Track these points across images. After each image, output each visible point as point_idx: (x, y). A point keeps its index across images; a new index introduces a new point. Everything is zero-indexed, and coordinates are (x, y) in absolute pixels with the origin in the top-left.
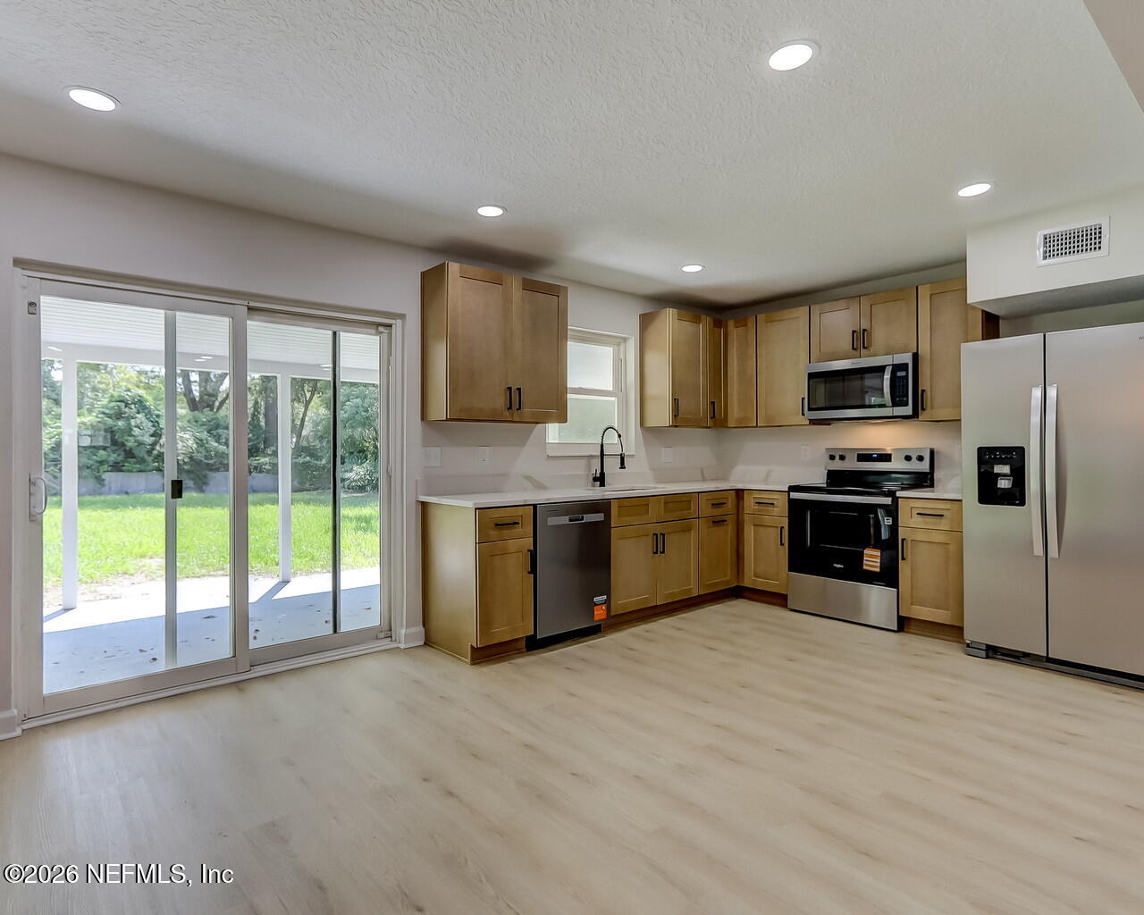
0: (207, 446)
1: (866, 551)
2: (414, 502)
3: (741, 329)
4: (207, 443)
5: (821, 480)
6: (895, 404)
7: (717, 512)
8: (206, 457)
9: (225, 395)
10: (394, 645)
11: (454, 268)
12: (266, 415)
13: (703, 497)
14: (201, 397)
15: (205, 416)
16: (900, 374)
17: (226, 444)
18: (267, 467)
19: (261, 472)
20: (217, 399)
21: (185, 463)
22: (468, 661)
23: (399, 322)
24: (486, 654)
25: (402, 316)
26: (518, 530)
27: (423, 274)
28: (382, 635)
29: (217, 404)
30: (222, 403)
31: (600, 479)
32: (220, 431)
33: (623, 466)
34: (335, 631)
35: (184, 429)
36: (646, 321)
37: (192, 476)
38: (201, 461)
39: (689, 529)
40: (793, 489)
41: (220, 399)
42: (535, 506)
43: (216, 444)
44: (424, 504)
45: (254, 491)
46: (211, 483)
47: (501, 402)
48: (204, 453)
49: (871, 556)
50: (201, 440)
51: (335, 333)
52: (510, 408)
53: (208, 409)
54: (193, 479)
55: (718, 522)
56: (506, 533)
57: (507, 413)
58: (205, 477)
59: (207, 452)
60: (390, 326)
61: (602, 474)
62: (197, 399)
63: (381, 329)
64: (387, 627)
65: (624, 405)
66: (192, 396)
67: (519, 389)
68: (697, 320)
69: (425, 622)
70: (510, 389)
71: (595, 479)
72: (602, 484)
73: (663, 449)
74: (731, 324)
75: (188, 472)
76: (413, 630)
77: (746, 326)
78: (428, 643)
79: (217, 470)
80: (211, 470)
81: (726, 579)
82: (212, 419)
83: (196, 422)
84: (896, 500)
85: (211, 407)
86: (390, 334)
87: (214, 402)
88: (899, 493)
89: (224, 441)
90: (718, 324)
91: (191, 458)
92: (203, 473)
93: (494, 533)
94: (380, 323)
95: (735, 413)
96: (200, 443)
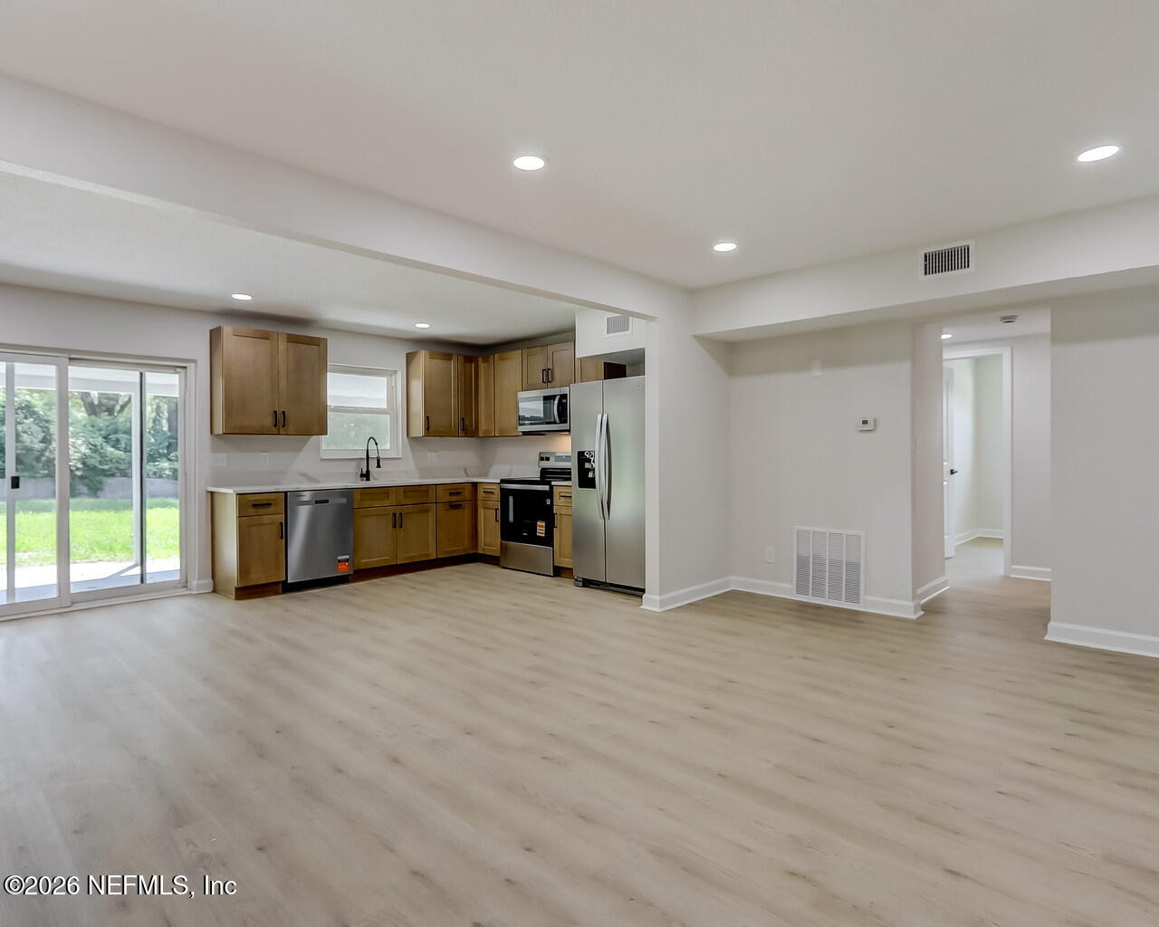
0: (102, 451)
1: (538, 523)
2: (205, 493)
3: (486, 364)
4: (102, 448)
5: (536, 476)
6: (561, 422)
7: (454, 498)
8: (101, 463)
9: (126, 399)
10: (189, 592)
11: (228, 329)
12: (169, 420)
13: (440, 490)
14: (100, 402)
15: (103, 420)
16: (564, 401)
17: (128, 450)
18: (167, 472)
19: (161, 477)
20: (117, 402)
21: (78, 469)
22: (234, 597)
23: (193, 365)
24: (247, 591)
25: (195, 361)
26: (272, 509)
27: (211, 331)
28: (180, 585)
29: (118, 408)
30: (123, 408)
31: (366, 476)
32: (120, 436)
33: (379, 466)
34: (142, 581)
35: (76, 435)
36: (410, 358)
37: (87, 481)
38: (95, 467)
39: (427, 511)
40: (503, 481)
41: (121, 403)
42: (286, 493)
43: (112, 449)
44: (212, 493)
45: (152, 496)
46: (107, 489)
47: (269, 421)
48: (99, 458)
49: (540, 526)
50: (95, 446)
51: (141, 374)
52: (275, 425)
53: (106, 413)
54: (87, 485)
55: (454, 506)
56: (261, 511)
57: (274, 429)
58: (101, 483)
59: (102, 457)
60: (186, 367)
61: (368, 471)
62: (96, 403)
63: (178, 370)
64: (184, 580)
65: (394, 421)
66: (89, 400)
67: (284, 412)
68: (448, 357)
69: (213, 577)
70: (275, 412)
71: (362, 475)
72: (368, 479)
73: (429, 454)
74: (480, 360)
75: (82, 478)
76: (202, 582)
77: (488, 361)
78: (214, 591)
79: (113, 475)
80: (106, 476)
81: (463, 547)
82: (112, 424)
83: (93, 426)
84: (551, 487)
85: (110, 411)
86: (186, 373)
87: (114, 406)
88: (553, 483)
89: (123, 446)
90: (468, 360)
91: (84, 463)
92: (98, 479)
93: (252, 511)
94: (178, 366)
95: (483, 426)
96: (95, 449)
